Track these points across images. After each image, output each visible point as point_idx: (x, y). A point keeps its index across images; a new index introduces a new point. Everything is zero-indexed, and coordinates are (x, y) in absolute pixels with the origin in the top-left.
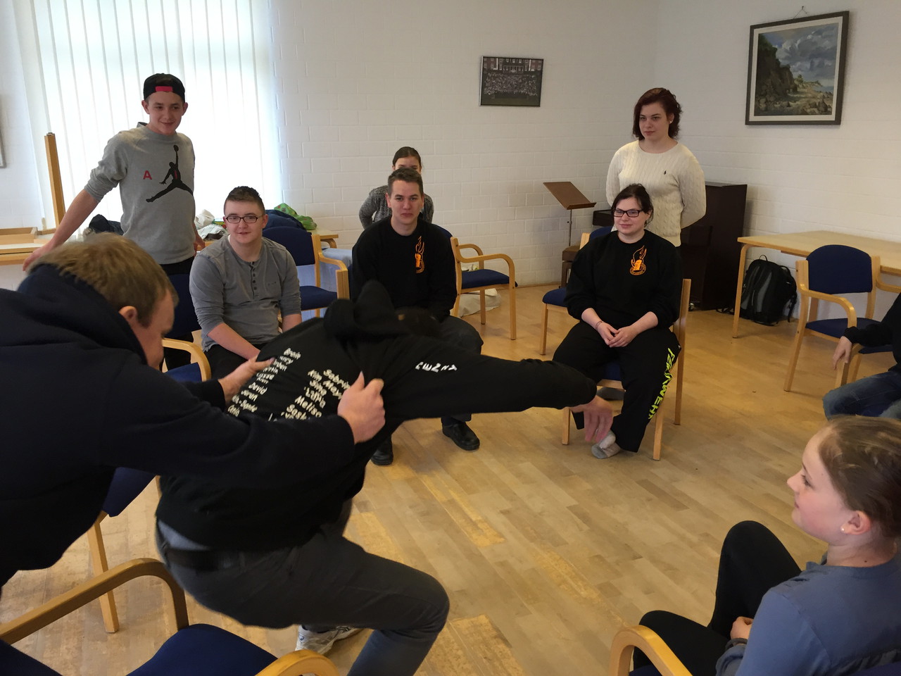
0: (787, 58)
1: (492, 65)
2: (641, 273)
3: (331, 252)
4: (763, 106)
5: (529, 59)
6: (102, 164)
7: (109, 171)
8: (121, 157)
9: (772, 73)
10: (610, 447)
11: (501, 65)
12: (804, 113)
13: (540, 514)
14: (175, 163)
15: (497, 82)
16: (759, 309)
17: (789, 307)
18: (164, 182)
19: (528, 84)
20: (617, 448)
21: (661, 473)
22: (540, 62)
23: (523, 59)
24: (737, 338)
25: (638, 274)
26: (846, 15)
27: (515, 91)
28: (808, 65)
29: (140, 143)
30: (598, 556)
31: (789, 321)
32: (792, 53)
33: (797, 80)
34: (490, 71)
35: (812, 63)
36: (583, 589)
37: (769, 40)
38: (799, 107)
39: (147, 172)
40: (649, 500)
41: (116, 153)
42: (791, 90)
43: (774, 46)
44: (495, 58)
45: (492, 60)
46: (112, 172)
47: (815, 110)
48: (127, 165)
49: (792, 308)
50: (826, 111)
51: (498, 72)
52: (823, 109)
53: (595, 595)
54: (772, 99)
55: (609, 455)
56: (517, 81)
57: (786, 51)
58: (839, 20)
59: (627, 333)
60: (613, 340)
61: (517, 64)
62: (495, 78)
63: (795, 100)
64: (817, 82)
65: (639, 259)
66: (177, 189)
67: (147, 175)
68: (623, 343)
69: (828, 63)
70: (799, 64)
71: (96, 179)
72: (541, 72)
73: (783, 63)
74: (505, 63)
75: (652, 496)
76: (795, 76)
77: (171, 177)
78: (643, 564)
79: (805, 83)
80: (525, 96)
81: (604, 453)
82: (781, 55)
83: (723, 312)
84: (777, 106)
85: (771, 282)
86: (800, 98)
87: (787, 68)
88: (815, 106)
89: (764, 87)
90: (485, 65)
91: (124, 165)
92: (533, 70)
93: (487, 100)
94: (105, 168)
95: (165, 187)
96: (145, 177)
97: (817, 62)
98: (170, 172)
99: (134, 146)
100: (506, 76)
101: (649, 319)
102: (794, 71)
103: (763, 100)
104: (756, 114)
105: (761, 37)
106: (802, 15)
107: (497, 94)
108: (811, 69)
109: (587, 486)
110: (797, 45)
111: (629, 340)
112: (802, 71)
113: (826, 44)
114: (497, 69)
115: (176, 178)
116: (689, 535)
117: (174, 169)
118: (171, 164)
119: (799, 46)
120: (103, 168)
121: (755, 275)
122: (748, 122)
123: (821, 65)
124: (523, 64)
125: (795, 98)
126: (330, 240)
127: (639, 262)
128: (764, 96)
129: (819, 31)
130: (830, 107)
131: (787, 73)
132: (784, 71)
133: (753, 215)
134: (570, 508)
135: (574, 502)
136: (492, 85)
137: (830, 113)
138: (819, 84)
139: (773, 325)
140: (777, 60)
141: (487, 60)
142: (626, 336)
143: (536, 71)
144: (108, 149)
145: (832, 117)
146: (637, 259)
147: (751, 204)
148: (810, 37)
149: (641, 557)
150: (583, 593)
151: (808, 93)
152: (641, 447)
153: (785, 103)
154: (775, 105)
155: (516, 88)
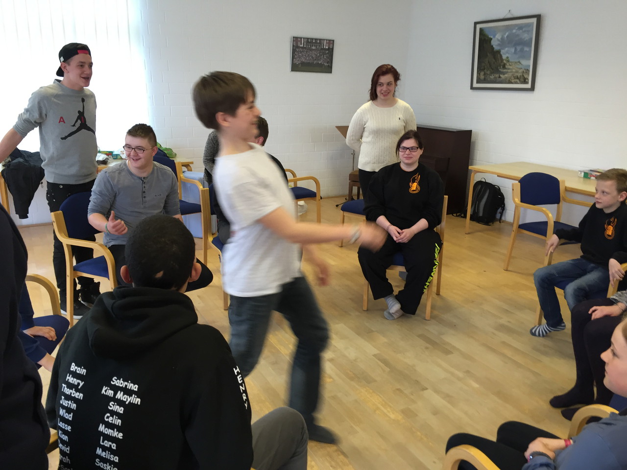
0: (499, 45)
1: (299, 43)
2: (417, 192)
3: (188, 174)
4: (482, 77)
5: (324, 40)
6: (27, 110)
7: (33, 116)
8: (42, 105)
9: (488, 54)
10: (397, 312)
11: (305, 43)
12: (510, 82)
13: (355, 360)
14: (82, 111)
15: (303, 55)
16: (481, 214)
17: (500, 213)
18: (74, 125)
19: (324, 57)
20: (401, 312)
21: (433, 329)
22: (332, 42)
23: (320, 40)
24: (469, 234)
25: (415, 192)
26: (539, 17)
27: (315, 62)
28: (513, 50)
29: (57, 96)
30: (398, 389)
31: (500, 222)
32: (502, 42)
33: (506, 60)
34: (298, 47)
35: (516, 49)
36: (391, 413)
37: (487, 32)
38: (506, 79)
39: (62, 118)
40: (427, 348)
41: (39, 103)
42: (501, 67)
43: (490, 37)
44: (301, 38)
45: (299, 39)
46: (35, 117)
47: (517, 80)
48: (46, 112)
49: (502, 214)
50: (525, 81)
51: (302, 48)
52: (523, 81)
53: (400, 417)
54: (488, 72)
55: (396, 317)
56: (316, 55)
57: (498, 40)
58: (534, 20)
59: (408, 233)
60: (399, 238)
61: (316, 42)
62: (301, 52)
63: (504, 73)
64: (519, 62)
65: (415, 182)
66: (83, 131)
67: (62, 120)
68: (406, 241)
69: (526, 49)
70: (506, 49)
71: (23, 122)
72: (332, 49)
73: (496, 48)
74: (308, 42)
75: (428, 345)
76: (504, 57)
77: (79, 122)
78: (429, 394)
79: (511, 62)
80: (321, 65)
81: (392, 316)
82: (495, 43)
83: (457, 216)
84: (492, 77)
85: (488, 196)
86: (507, 72)
87: (499, 52)
88: (518, 78)
89: (483, 64)
90: (294, 43)
91: (44, 112)
92: (327, 47)
93: (296, 67)
94: (30, 114)
95: (75, 129)
96: (60, 121)
97: (519, 48)
98: (79, 118)
99: (53, 99)
100: (309, 51)
101: (422, 224)
102: (504, 54)
103: (482, 73)
104: (478, 82)
105: (481, 30)
106: (509, 16)
107: (303, 64)
108: (515, 52)
109: (385, 340)
110: (505, 36)
111: (410, 238)
112: (509, 54)
113: (525, 36)
114: (302, 46)
115: (83, 122)
116: (457, 372)
117: (81, 116)
118: (79, 112)
119: (507, 37)
120: (28, 114)
121: (478, 191)
122: (472, 88)
123: (522, 50)
124: (320, 43)
125: (505, 72)
126: (187, 165)
127: (415, 185)
128: (483, 70)
129: (520, 27)
130: (527, 79)
131: (499, 55)
132: (496, 54)
133: (475, 151)
134: (374, 355)
135: (376, 352)
136: (299, 57)
137: (527, 83)
138: (520, 63)
139: (490, 225)
140: (492, 46)
141: (296, 40)
142: (408, 236)
143: (329, 48)
144: (32, 100)
145: (529, 86)
146: (414, 182)
147: (474, 142)
148: (514, 31)
149: (427, 389)
150: (392, 416)
151: (512, 69)
152: (417, 312)
153: (497, 75)
154: (491, 77)
155: (315, 60)
